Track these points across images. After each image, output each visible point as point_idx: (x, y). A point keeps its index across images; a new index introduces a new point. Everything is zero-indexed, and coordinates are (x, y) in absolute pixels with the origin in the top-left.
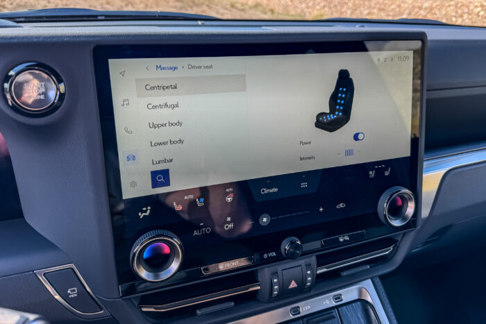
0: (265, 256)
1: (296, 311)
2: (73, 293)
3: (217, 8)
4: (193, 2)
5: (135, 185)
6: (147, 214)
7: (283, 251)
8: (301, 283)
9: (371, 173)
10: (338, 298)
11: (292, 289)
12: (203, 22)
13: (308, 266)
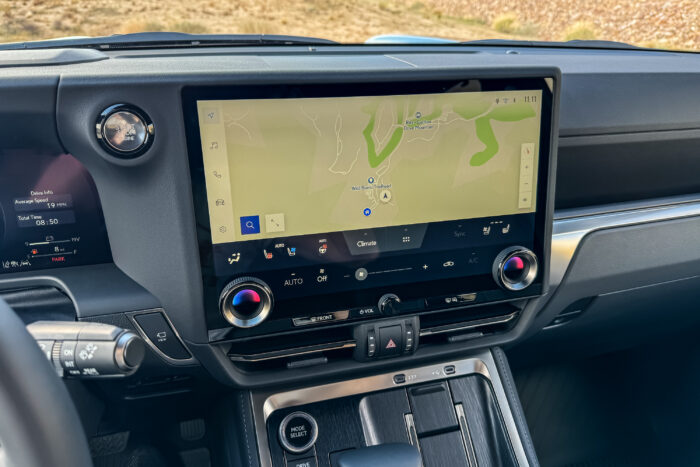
0: (362, 312)
1: (401, 378)
2: (162, 337)
3: (361, 9)
4: (328, 2)
5: (225, 229)
6: (237, 260)
7: (380, 307)
8: (401, 344)
9: (485, 229)
10: (450, 369)
11: (390, 349)
12: (314, 48)
13: (410, 326)
